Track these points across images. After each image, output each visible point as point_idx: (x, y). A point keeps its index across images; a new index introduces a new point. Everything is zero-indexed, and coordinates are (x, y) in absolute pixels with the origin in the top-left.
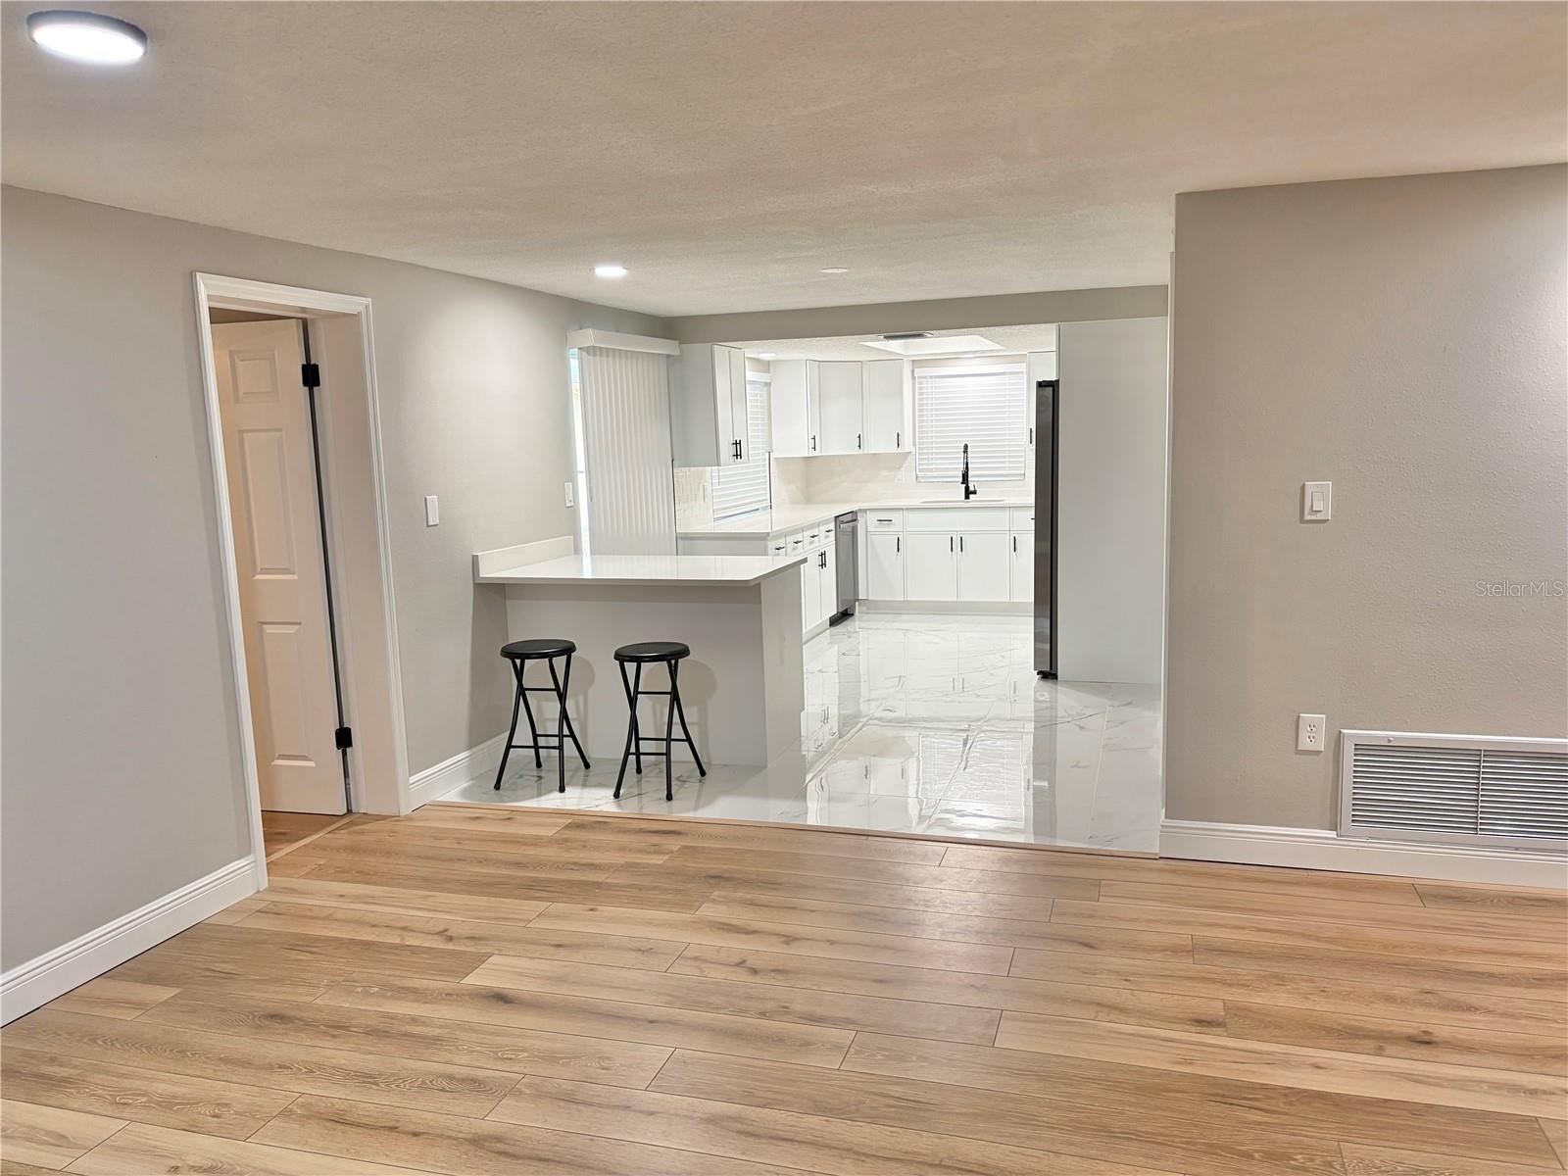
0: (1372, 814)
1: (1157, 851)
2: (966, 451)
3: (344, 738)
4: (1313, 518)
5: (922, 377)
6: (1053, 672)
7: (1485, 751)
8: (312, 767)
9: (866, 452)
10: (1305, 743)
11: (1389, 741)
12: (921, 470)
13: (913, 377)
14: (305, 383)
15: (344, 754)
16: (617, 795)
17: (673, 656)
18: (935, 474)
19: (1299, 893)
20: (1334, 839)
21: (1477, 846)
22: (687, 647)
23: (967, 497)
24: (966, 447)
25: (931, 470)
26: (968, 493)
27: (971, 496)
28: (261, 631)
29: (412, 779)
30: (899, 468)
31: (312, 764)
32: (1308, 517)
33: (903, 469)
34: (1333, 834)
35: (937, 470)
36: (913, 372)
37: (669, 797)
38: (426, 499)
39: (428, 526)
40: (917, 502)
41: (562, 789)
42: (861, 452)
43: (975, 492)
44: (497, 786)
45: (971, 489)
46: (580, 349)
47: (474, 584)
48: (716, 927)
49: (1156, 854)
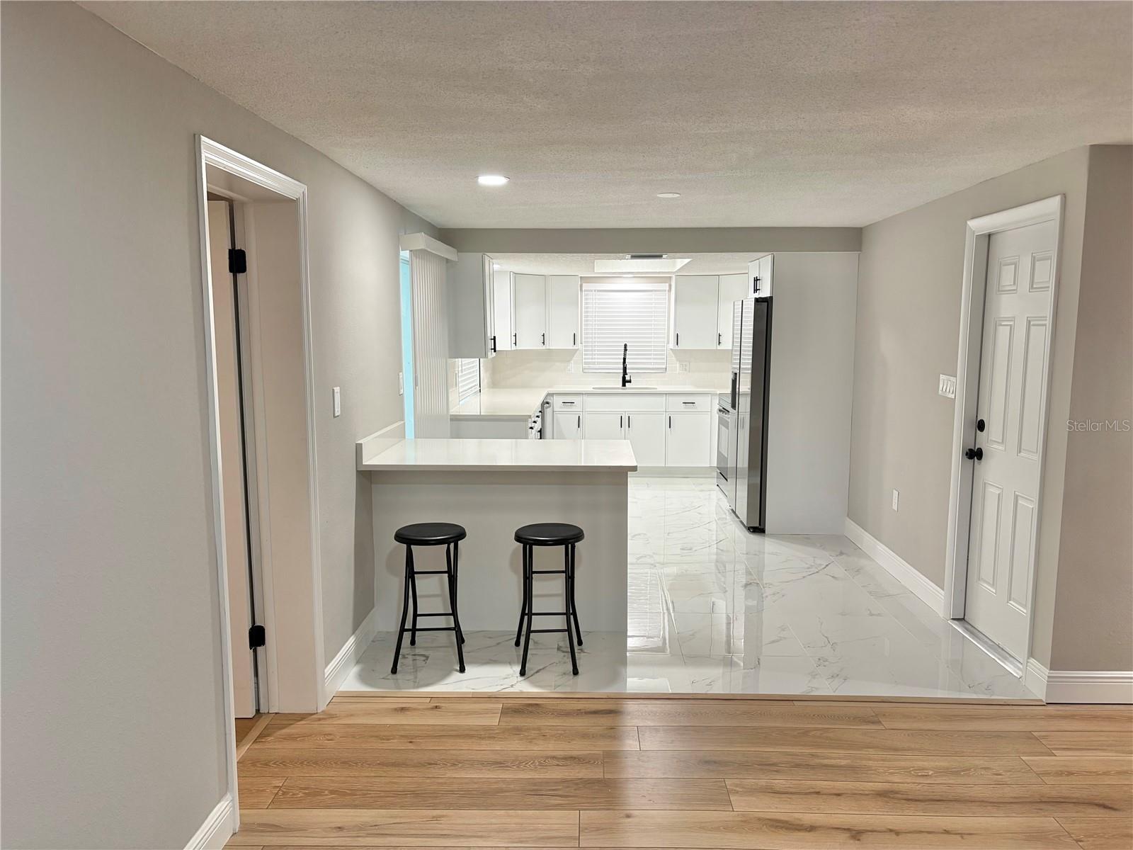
2: (626, 350)
3: (254, 638)
5: (587, 291)
6: (762, 527)
9: (548, 348)
12: (586, 363)
13: (581, 290)
14: (231, 270)
15: (255, 652)
16: (523, 673)
17: (568, 538)
18: (597, 366)
22: (582, 531)
23: (624, 385)
24: (626, 346)
25: (594, 363)
26: (625, 382)
27: (627, 384)
29: (326, 673)
30: (569, 361)
33: (572, 362)
35: (599, 363)
36: (581, 286)
37: (576, 672)
38: (333, 390)
39: (334, 417)
40: (589, 389)
41: (462, 670)
42: (544, 347)
43: (630, 381)
44: (394, 671)
45: (627, 378)
46: (411, 251)
47: (357, 471)
48: (772, 826)
49: (1041, 700)
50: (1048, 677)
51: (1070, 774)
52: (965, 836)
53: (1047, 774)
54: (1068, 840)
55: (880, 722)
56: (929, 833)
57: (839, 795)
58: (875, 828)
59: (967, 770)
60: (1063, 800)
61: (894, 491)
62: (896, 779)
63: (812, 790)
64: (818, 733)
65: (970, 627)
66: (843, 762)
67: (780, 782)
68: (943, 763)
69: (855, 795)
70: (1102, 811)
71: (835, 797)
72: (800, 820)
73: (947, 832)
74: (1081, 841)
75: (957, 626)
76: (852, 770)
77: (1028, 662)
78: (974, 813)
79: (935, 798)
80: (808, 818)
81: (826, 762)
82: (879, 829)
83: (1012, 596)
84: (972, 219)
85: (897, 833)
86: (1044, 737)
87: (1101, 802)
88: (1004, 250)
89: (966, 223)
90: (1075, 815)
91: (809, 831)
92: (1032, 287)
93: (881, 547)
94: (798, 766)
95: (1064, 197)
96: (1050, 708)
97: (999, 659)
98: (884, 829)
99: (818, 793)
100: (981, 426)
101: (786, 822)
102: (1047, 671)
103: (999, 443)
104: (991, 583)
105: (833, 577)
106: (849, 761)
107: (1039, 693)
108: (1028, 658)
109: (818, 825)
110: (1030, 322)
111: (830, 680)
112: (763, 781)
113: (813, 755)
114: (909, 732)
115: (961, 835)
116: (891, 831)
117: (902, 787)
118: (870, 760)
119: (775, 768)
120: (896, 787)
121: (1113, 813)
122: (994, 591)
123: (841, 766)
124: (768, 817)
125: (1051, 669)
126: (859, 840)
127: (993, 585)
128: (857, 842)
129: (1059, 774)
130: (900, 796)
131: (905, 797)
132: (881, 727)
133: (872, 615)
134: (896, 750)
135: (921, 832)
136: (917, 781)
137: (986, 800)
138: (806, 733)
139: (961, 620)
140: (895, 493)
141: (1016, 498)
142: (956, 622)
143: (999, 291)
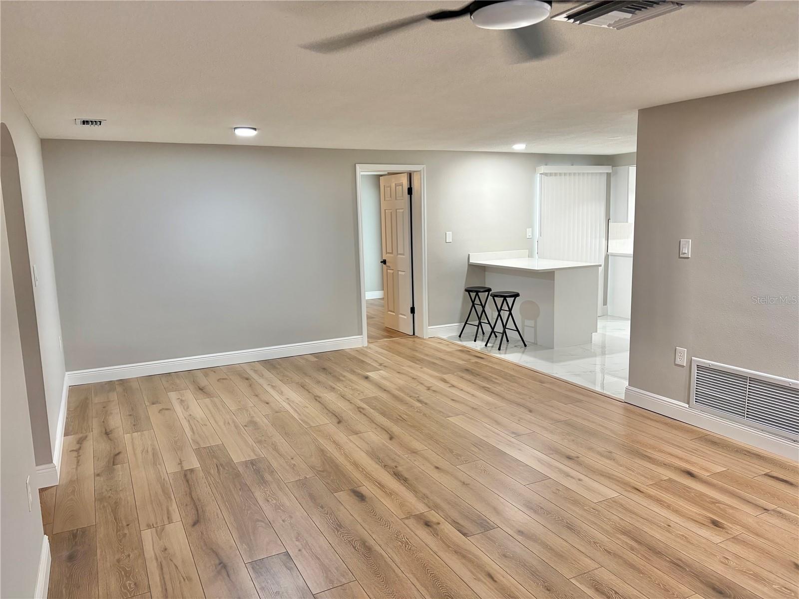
0: (704, 400)
1: (624, 399)
3: (413, 310)
4: (683, 256)
7: (750, 378)
8: (405, 318)
10: (678, 361)
11: (710, 366)
14: (409, 194)
15: (413, 316)
16: (486, 345)
17: (515, 296)
19: (645, 422)
20: (686, 408)
21: (744, 424)
22: (520, 293)
28: (398, 273)
29: (429, 327)
31: (405, 317)
32: (681, 256)
34: (687, 406)
38: (446, 233)
39: (446, 242)
44: (460, 336)
47: (468, 265)
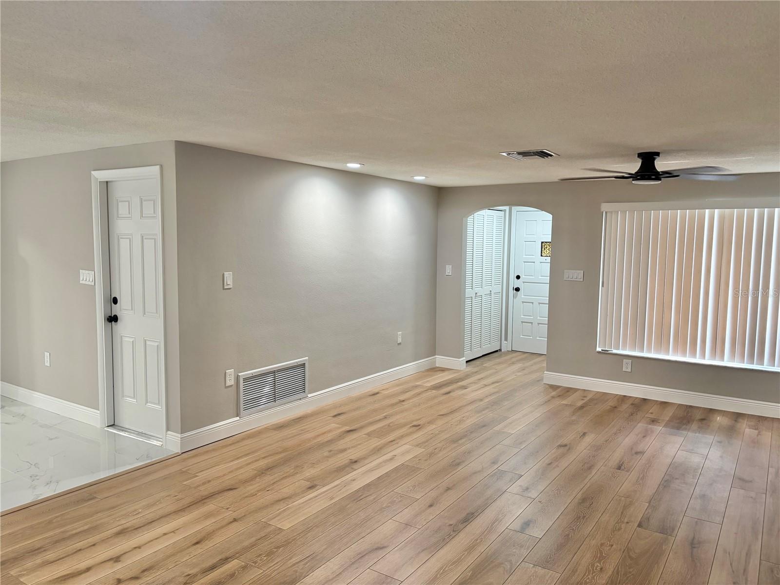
48: (61, 580)
49: (178, 453)
50: (181, 438)
51: (209, 481)
52: (175, 532)
53: (199, 486)
54: (224, 510)
55: (96, 497)
56: (156, 539)
57: (94, 545)
58: (125, 551)
59: (159, 501)
60: (212, 494)
61: (46, 353)
62: (123, 522)
63: (76, 550)
64: (59, 519)
65: (120, 428)
66: (86, 527)
67: (50, 555)
68: (144, 503)
69: (104, 541)
70: (231, 491)
71: (92, 547)
72: (77, 569)
73: (165, 534)
74: (229, 508)
75: (111, 430)
76: (94, 529)
77: (166, 434)
78: (174, 519)
79: (150, 521)
80: (83, 565)
81: (74, 532)
82: (128, 550)
83: (149, 400)
84: (94, 170)
85: (139, 547)
86: (188, 470)
87: (229, 488)
88: (118, 193)
89: (91, 173)
90: (221, 498)
91: (87, 571)
92: (142, 216)
93: (37, 395)
94: (56, 542)
95: (161, 167)
96: (184, 455)
97: (146, 440)
98: (130, 549)
99: (80, 550)
100: (115, 301)
101: (70, 574)
102: (179, 435)
103: (129, 310)
104: (133, 396)
105: (6, 423)
106: (89, 525)
107: (177, 449)
108: (166, 432)
109: (90, 566)
110: (143, 236)
111: (48, 486)
112: (39, 560)
113: (63, 532)
114: (116, 495)
115: (173, 532)
116: (135, 548)
117: (128, 525)
118: (101, 519)
119: (42, 550)
120: (125, 526)
121: (235, 490)
122: (135, 401)
123: (85, 530)
124: (55, 577)
125: (181, 434)
126: (120, 561)
127: (134, 398)
128: (119, 563)
129: (204, 484)
130: (130, 529)
131: (133, 528)
132: (97, 500)
133: (52, 439)
134: (113, 508)
135: (152, 541)
136: (136, 518)
137: (176, 510)
138: (50, 522)
139: (112, 426)
140: (47, 354)
141: (145, 341)
142: (109, 427)
143: (118, 217)
